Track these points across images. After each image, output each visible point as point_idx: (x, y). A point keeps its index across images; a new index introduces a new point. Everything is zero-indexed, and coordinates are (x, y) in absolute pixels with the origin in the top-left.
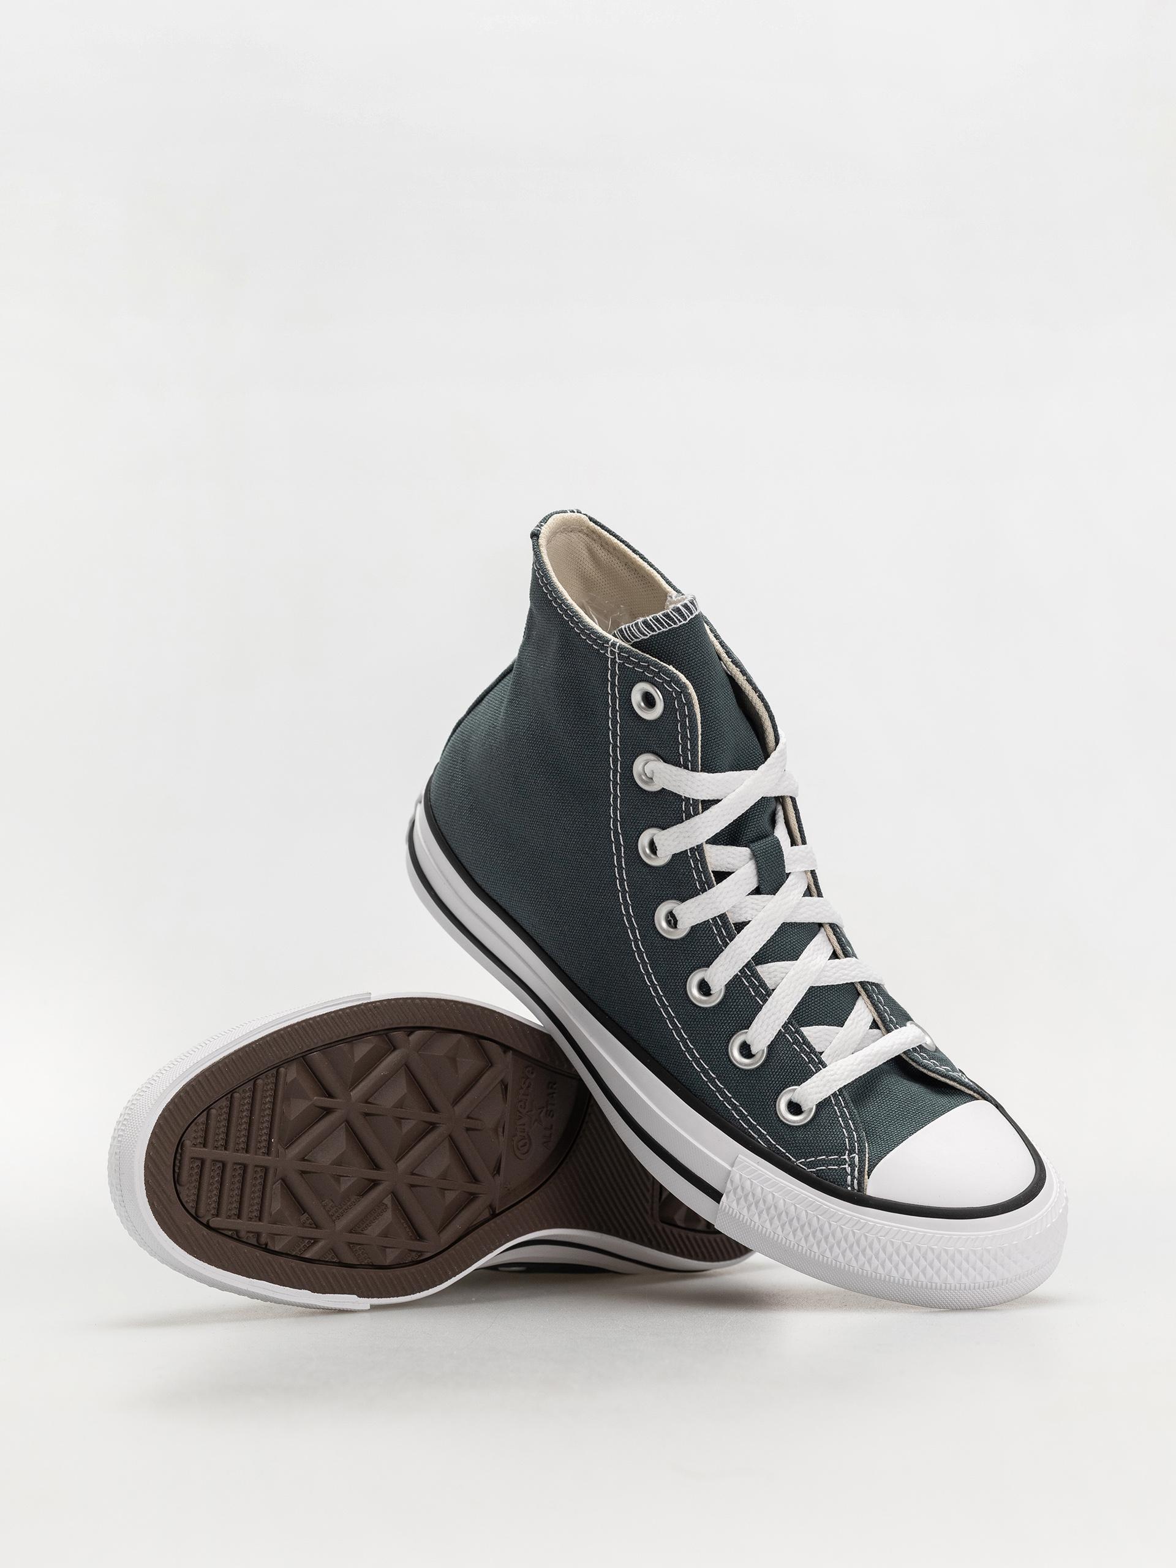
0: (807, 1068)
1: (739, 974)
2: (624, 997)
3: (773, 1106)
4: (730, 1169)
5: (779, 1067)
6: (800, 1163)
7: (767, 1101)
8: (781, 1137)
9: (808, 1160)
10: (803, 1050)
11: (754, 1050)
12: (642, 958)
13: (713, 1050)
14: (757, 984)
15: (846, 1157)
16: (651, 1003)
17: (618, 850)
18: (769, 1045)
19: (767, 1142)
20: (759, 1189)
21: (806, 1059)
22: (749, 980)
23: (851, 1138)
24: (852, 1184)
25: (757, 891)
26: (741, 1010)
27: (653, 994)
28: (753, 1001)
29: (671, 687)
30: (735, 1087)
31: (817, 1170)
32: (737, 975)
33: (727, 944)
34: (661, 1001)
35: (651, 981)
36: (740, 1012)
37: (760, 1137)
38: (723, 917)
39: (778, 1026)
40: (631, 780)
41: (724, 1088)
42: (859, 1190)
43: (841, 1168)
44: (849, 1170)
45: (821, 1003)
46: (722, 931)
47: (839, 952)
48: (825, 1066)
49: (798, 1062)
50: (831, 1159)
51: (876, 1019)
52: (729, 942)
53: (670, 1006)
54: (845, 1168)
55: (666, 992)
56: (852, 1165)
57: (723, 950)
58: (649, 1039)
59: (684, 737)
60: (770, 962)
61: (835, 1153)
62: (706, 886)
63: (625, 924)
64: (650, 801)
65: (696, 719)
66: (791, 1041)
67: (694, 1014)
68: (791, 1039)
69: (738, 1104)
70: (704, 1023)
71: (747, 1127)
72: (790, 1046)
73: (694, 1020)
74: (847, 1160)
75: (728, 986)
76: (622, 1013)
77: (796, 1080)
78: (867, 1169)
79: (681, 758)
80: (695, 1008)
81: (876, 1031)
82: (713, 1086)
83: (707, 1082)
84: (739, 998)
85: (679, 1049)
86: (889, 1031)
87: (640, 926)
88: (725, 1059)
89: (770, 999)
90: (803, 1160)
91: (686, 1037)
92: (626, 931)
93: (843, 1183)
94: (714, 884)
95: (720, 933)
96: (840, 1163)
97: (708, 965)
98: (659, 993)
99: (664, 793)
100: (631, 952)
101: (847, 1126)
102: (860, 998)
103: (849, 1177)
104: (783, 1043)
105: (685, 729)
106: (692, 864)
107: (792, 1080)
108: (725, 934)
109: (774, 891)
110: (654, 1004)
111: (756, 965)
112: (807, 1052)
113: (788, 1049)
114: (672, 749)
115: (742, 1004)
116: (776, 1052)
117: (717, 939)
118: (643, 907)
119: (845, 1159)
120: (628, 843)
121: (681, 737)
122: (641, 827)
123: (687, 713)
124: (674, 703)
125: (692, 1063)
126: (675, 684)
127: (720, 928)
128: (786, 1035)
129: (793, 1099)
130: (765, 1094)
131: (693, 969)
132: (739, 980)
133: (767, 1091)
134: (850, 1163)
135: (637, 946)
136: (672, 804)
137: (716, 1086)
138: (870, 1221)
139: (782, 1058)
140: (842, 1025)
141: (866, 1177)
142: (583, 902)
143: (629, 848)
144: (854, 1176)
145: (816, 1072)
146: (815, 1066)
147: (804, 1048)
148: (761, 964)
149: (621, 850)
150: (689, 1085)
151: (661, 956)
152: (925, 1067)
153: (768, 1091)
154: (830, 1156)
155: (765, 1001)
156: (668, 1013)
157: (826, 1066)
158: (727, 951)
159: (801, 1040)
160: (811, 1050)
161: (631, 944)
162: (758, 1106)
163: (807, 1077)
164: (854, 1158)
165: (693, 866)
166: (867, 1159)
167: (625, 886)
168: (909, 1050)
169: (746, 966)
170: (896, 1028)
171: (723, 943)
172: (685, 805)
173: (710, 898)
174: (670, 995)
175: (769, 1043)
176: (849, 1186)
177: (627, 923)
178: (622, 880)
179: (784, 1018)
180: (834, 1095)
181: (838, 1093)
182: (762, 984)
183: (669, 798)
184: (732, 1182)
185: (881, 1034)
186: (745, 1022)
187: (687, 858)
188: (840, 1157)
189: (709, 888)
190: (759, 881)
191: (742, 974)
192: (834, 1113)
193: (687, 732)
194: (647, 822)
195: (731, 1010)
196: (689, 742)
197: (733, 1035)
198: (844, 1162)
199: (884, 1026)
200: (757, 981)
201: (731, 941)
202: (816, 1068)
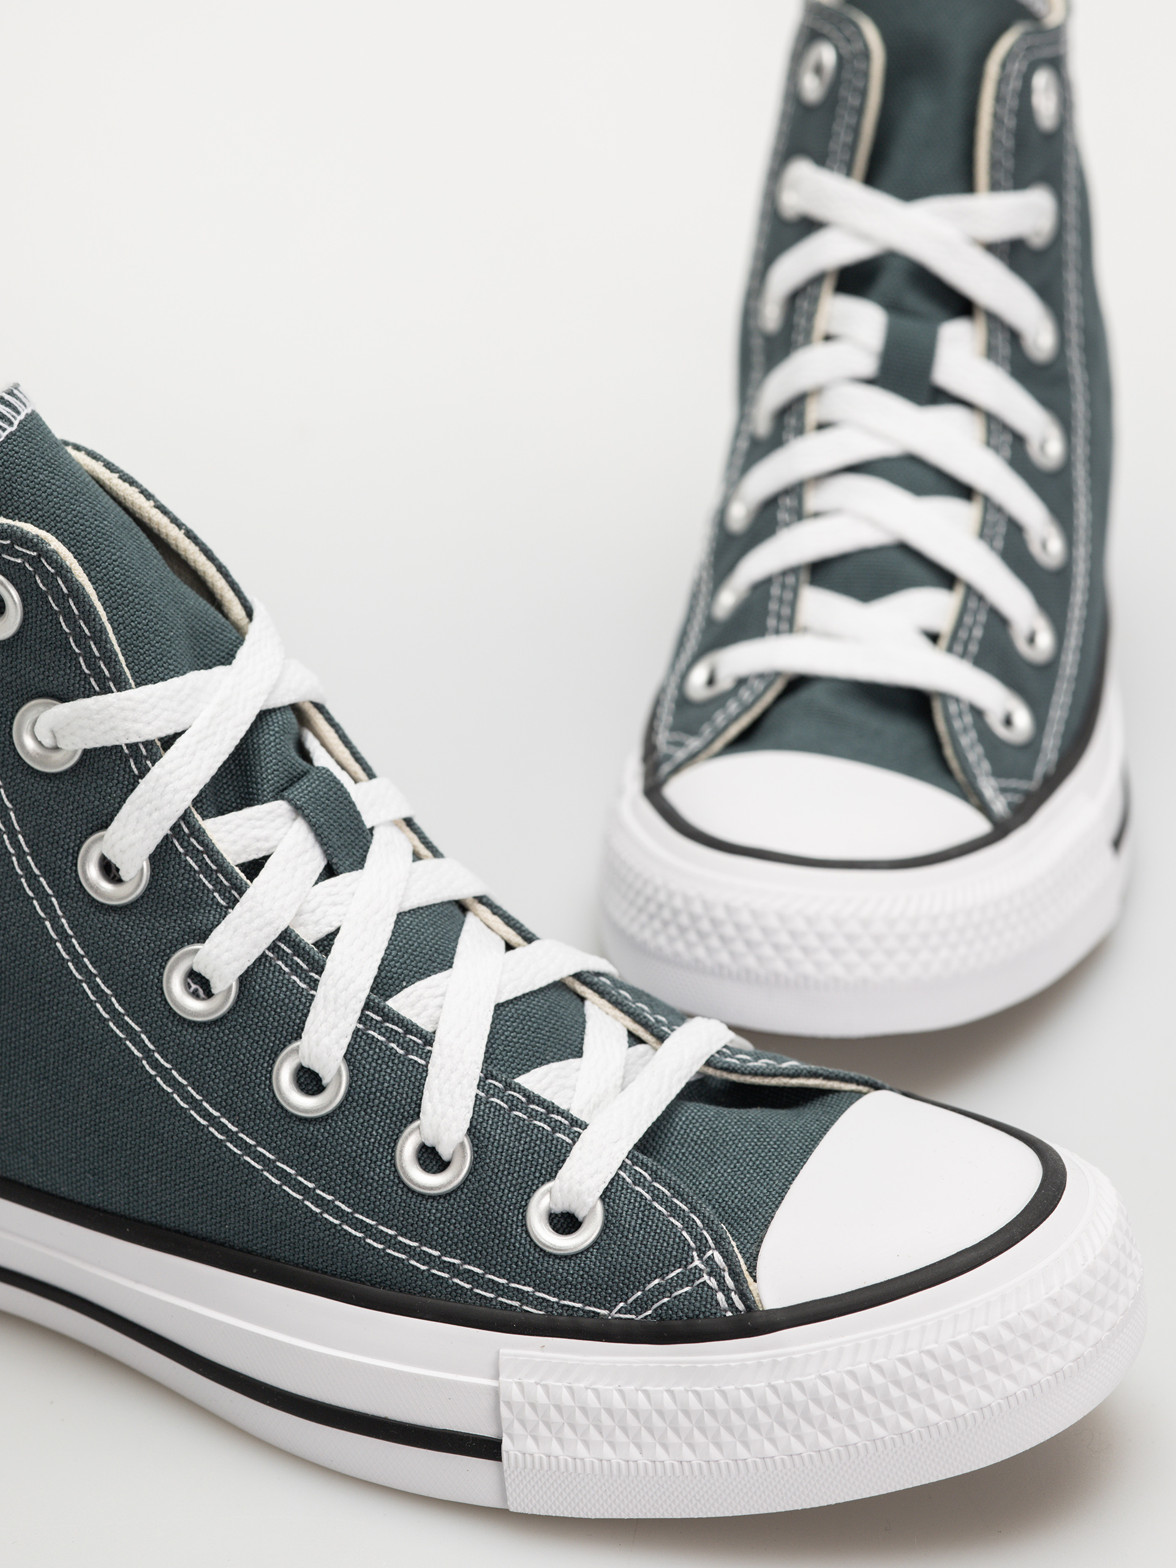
0: (554, 1142)
1: (361, 1026)
2: (168, 1173)
3: (524, 1235)
4: (493, 1383)
5: (503, 1161)
6: (619, 1312)
7: (509, 1229)
8: (564, 1282)
9: (630, 1301)
10: (534, 1113)
11: (445, 1152)
12: (172, 1082)
13: (371, 1185)
14: (400, 1031)
15: (697, 1262)
16: (223, 1155)
17: (47, 907)
18: (469, 1130)
19: (541, 1303)
20: (565, 1394)
21: (546, 1127)
22: (383, 1030)
23: (689, 1226)
24: (731, 1305)
25: (329, 872)
26: (390, 1089)
27: (220, 1137)
28: (406, 1063)
29: (17, 554)
30: (441, 1233)
31: (656, 1310)
32: (357, 1030)
33: (316, 982)
34: (239, 1143)
35: (207, 1115)
36: (391, 1093)
37: (525, 1301)
38: (286, 936)
39: (470, 1090)
40: (21, 768)
41: (421, 1245)
42: (749, 1308)
43: (698, 1286)
44: (713, 1283)
45: (526, 1027)
46: (297, 964)
47: (514, 937)
48: (584, 1126)
49: (534, 1137)
50: (672, 1279)
51: (631, 1029)
52: (316, 977)
53: (259, 1144)
54: (704, 1283)
55: (241, 1122)
56: (714, 1272)
57: (313, 996)
58: (246, 1227)
59: (80, 639)
60: (406, 987)
61: (674, 1266)
62: (234, 892)
63: (117, 1035)
64: (69, 787)
65: (85, 596)
66: (505, 1106)
67: (310, 1136)
68: (502, 1104)
69: (457, 1262)
70: (334, 1144)
71: (492, 1296)
72: (506, 1116)
73: (313, 1147)
74: (702, 1267)
75: (350, 1057)
76: (177, 1205)
77: (543, 1172)
78: (744, 1267)
79: (92, 680)
80: (307, 1125)
81: (640, 1048)
82: (399, 1252)
83: (384, 1250)
84: (378, 1068)
85: (309, 1214)
86: (661, 1038)
87: (144, 1024)
88: (400, 1192)
89: (436, 1049)
90: (622, 1304)
91: (311, 1185)
92: (123, 1047)
93: (714, 1311)
94: (246, 884)
95: (296, 969)
96: (692, 1278)
97: (297, 1034)
98: (230, 1130)
99: (91, 758)
100: (148, 1081)
101: (674, 1210)
102: (587, 1003)
103: (720, 1297)
104: (491, 1115)
105: (75, 622)
106: (193, 864)
107: (537, 1175)
108: (305, 967)
109: (358, 863)
110: (228, 1154)
111: (386, 1000)
112: (542, 1113)
113: (505, 1122)
114: (68, 671)
115: (388, 1078)
116: (487, 1135)
117: (295, 982)
118: (136, 988)
119: (696, 1267)
120: (61, 886)
121: (75, 641)
122: (72, 844)
123: (65, 590)
124: (36, 582)
125: (342, 1229)
126: (21, 546)
127: (292, 960)
128: (492, 1099)
129: (553, 1206)
130: (499, 1219)
131: (273, 1056)
132: (364, 1037)
133: (500, 1212)
134: (709, 1270)
135: (155, 1065)
136: (111, 771)
137: (404, 1248)
138: (794, 1353)
139: (502, 1143)
140: (579, 1054)
141: (750, 1280)
142: (24, 1038)
143: (67, 894)
144: (728, 1289)
145: (574, 1143)
146: (567, 1132)
147: (532, 1109)
148: (390, 996)
149: (53, 905)
150: (354, 1271)
151: (205, 1060)
152: (755, 1073)
153: (504, 1212)
154: (667, 1274)
155: (427, 1056)
156: (260, 1158)
157: (586, 1126)
158: (320, 994)
159: (520, 1097)
160: (547, 1108)
161: (143, 1066)
162: (496, 1248)
163: (562, 1158)
164: (711, 1258)
165: (197, 868)
166: (736, 1249)
167: (87, 967)
168: (712, 1056)
169: (367, 1006)
170: (673, 1030)
171: (308, 984)
172: (135, 764)
173: (250, 910)
174: (252, 1124)
175: (467, 1126)
176: (726, 1311)
177: (118, 1032)
178: (76, 959)
179: (475, 1071)
180: (623, 1166)
181: (629, 1162)
182: (409, 1028)
183: (101, 764)
184: (509, 1404)
185: (651, 1051)
186: (407, 1108)
187: (180, 858)
188: (686, 1267)
189: (241, 894)
190: (326, 854)
191: (365, 1024)
192: (639, 1199)
193: (80, 627)
194: (79, 829)
195: (372, 1096)
196: (92, 643)
197: (395, 1142)
198: (697, 1273)
199: (652, 1034)
200: (397, 1025)
201: (320, 973)
202: (571, 1136)
